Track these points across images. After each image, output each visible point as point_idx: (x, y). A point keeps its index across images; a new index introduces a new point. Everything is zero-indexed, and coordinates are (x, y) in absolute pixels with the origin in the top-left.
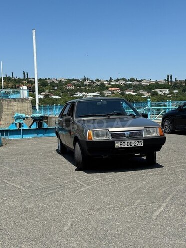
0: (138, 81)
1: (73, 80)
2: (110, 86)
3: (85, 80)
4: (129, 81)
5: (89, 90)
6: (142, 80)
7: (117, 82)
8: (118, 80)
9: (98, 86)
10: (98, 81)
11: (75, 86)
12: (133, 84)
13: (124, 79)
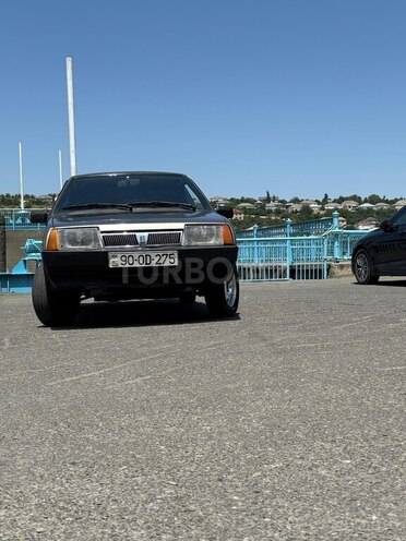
0: (387, 201)
1: (243, 200)
2: (322, 212)
3: (268, 200)
4: (366, 201)
5: (276, 220)
6: (396, 200)
7: (340, 203)
8: (341, 200)
9: (296, 212)
10: (296, 201)
11: (245, 213)
12: (375, 207)
13: (354, 198)
